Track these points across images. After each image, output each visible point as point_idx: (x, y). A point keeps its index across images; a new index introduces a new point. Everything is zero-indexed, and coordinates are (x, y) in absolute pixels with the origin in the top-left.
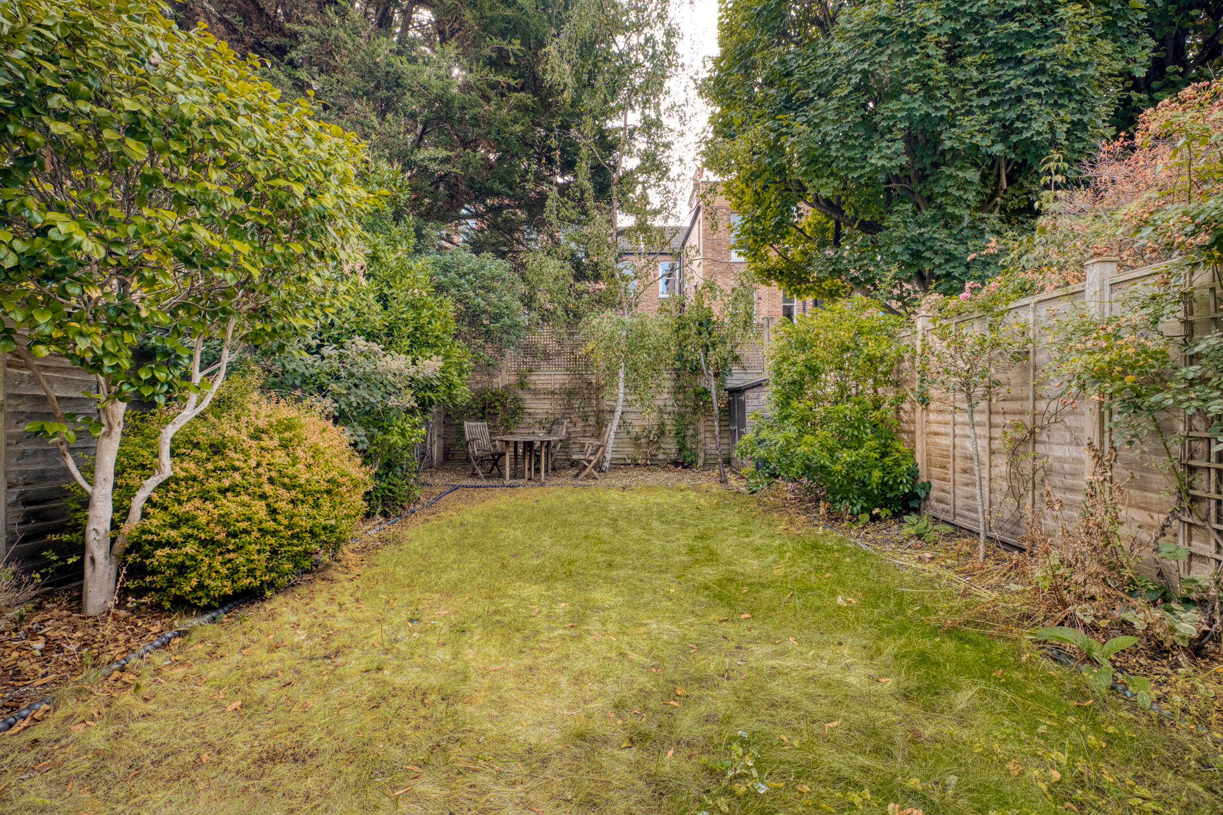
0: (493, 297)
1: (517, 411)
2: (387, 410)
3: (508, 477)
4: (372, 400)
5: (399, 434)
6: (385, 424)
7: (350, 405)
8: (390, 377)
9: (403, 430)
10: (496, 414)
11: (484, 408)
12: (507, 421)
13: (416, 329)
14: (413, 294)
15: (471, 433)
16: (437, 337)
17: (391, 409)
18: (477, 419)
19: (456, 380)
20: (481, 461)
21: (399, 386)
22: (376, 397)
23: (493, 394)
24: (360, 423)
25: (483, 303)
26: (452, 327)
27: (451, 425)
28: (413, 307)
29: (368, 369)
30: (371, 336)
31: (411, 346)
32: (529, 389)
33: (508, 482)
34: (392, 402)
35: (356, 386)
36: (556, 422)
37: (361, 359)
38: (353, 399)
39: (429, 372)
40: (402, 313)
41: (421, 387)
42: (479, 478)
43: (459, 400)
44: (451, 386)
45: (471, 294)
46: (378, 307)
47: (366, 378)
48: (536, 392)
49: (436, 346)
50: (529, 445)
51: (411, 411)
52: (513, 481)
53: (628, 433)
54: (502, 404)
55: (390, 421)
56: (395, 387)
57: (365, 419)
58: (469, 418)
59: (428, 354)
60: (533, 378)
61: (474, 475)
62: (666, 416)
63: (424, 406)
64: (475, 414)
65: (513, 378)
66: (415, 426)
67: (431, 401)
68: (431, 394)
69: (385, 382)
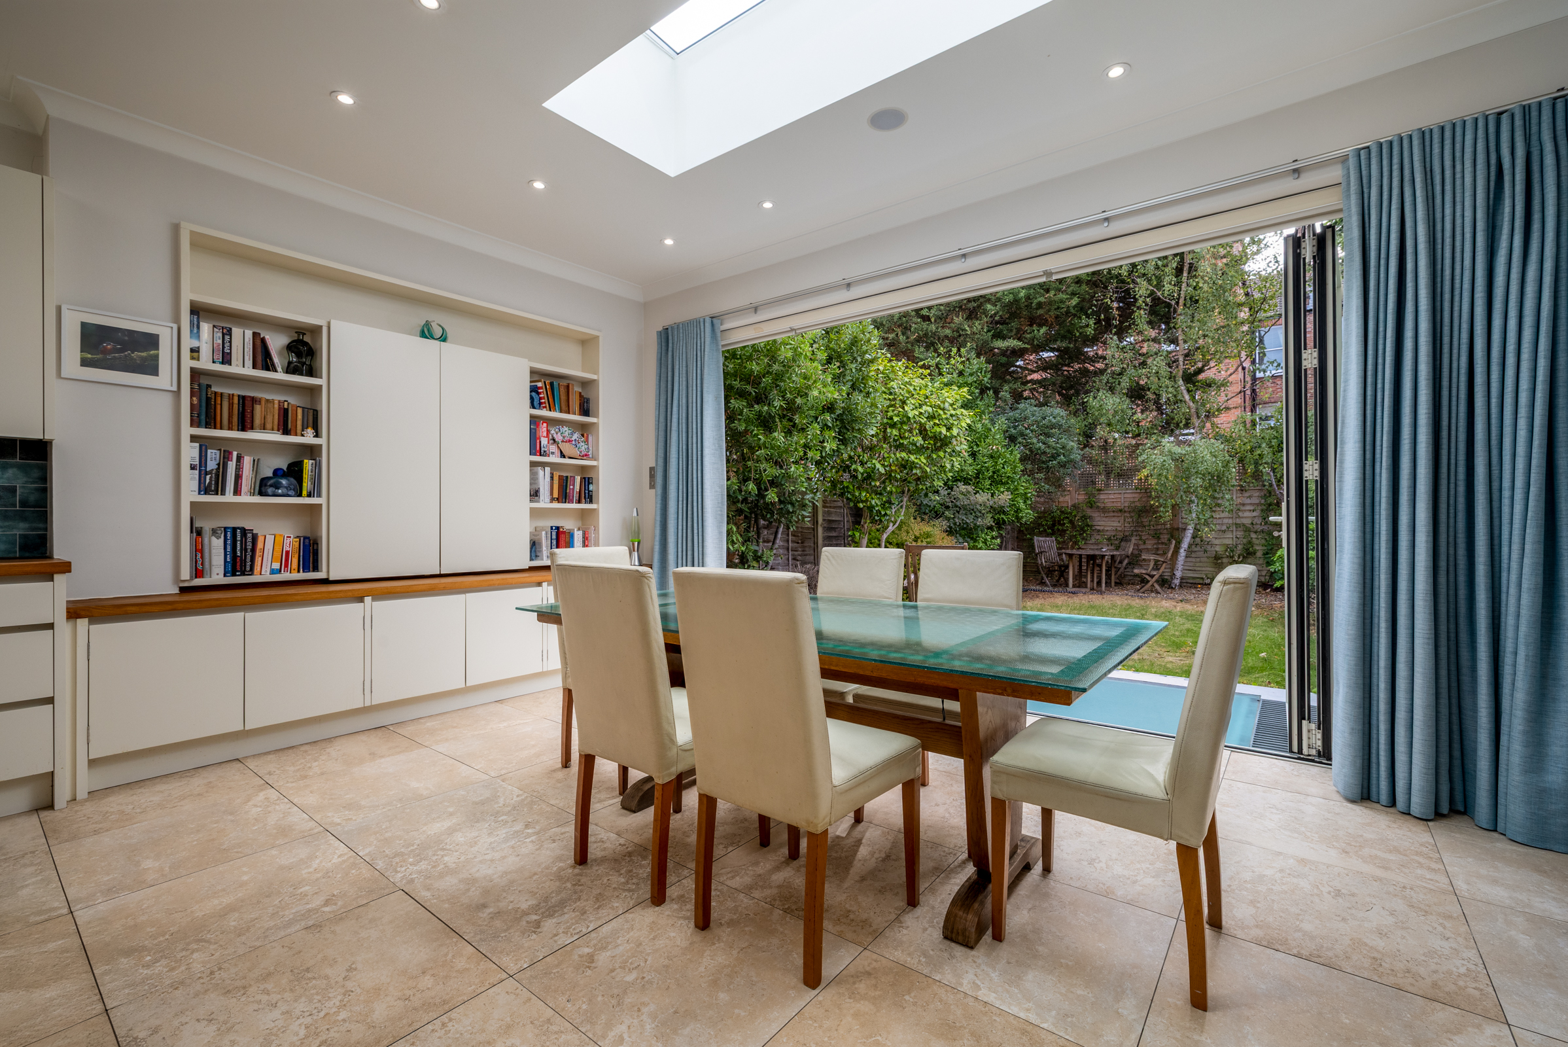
0: (1051, 441)
1: (1084, 528)
2: (976, 527)
3: (1071, 584)
4: (968, 521)
5: (983, 542)
6: (975, 536)
7: (955, 524)
8: (978, 507)
9: (986, 540)
10: (1064, 531)
11: (1054, 525)
12: (1075, 536)
13: (994, 472)
14: (992, 449)
15: (1040, 547)
16: (1008, 477)
17: (978, 527)
18: (1048, 535)
19: (1022, 506)
20: (1050, 572)
21: (983, 511)
22: (970, 520)
23: (1062, 512)
24: (960, 535)
25: (1043, 447)
26: (1020, 467)
27: (1024, 540)
28: (992, 457)
29: (965, 503)
30: (966, 481)
31: (991, 485)
32: (1098, 507)
33: (1070, 588)
34: (979, 522)
35: (958, 512)
36: (1125, 539)
37: (961, 497)
38: (957, 521)
39: (1001, 503)
40: (985, 463)
41: (998, 510)
42: (1047, 586)
43: (1024, 520)
44: (1018, 510)
45: (1035, 441)
46: (970, 461)
47: (964, 507)
48: (1104, 510)
49: (1008, 483)
50: (1092, 558)
51: (990, 528)
52: (1074, 589)
53: (1205, 551)
54: (1071, 522)
55: (977, 534)
56: (980, 512)
57: (963, 532)
58: (1040, 534)
59: (1002, 490)
60: (1102, 497)
61: (1043, 583)
62: (1253, 536)
63: (999, 524)
64: (1045, 530)
65: (1082, 497)
66: (993, 538)
67: (1004, 521)
68: (1004, 516)
69: (975, 510)
